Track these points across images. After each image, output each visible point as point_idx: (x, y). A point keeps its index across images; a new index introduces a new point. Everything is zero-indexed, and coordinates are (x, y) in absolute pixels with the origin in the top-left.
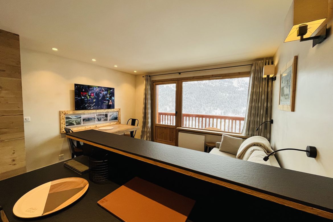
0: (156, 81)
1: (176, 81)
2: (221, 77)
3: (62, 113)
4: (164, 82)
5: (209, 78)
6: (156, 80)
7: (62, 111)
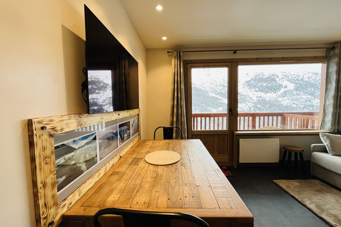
0: (192, 62)
1: (230, 63)
2: (294, 61)
3: (43, 128)
4: (207, 64)
5: (278, 61)
6: (191, 60)
7: (39, 122)
